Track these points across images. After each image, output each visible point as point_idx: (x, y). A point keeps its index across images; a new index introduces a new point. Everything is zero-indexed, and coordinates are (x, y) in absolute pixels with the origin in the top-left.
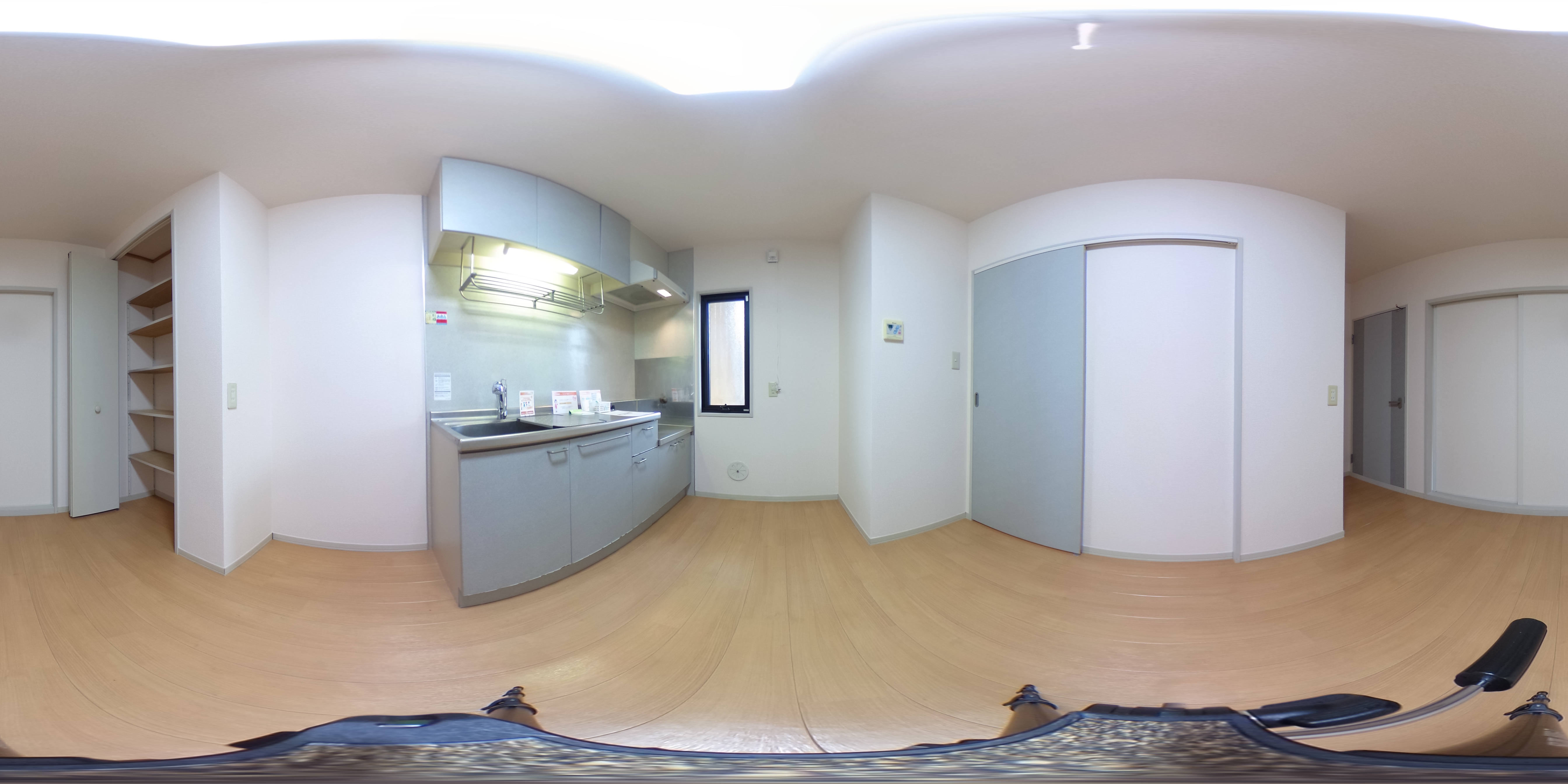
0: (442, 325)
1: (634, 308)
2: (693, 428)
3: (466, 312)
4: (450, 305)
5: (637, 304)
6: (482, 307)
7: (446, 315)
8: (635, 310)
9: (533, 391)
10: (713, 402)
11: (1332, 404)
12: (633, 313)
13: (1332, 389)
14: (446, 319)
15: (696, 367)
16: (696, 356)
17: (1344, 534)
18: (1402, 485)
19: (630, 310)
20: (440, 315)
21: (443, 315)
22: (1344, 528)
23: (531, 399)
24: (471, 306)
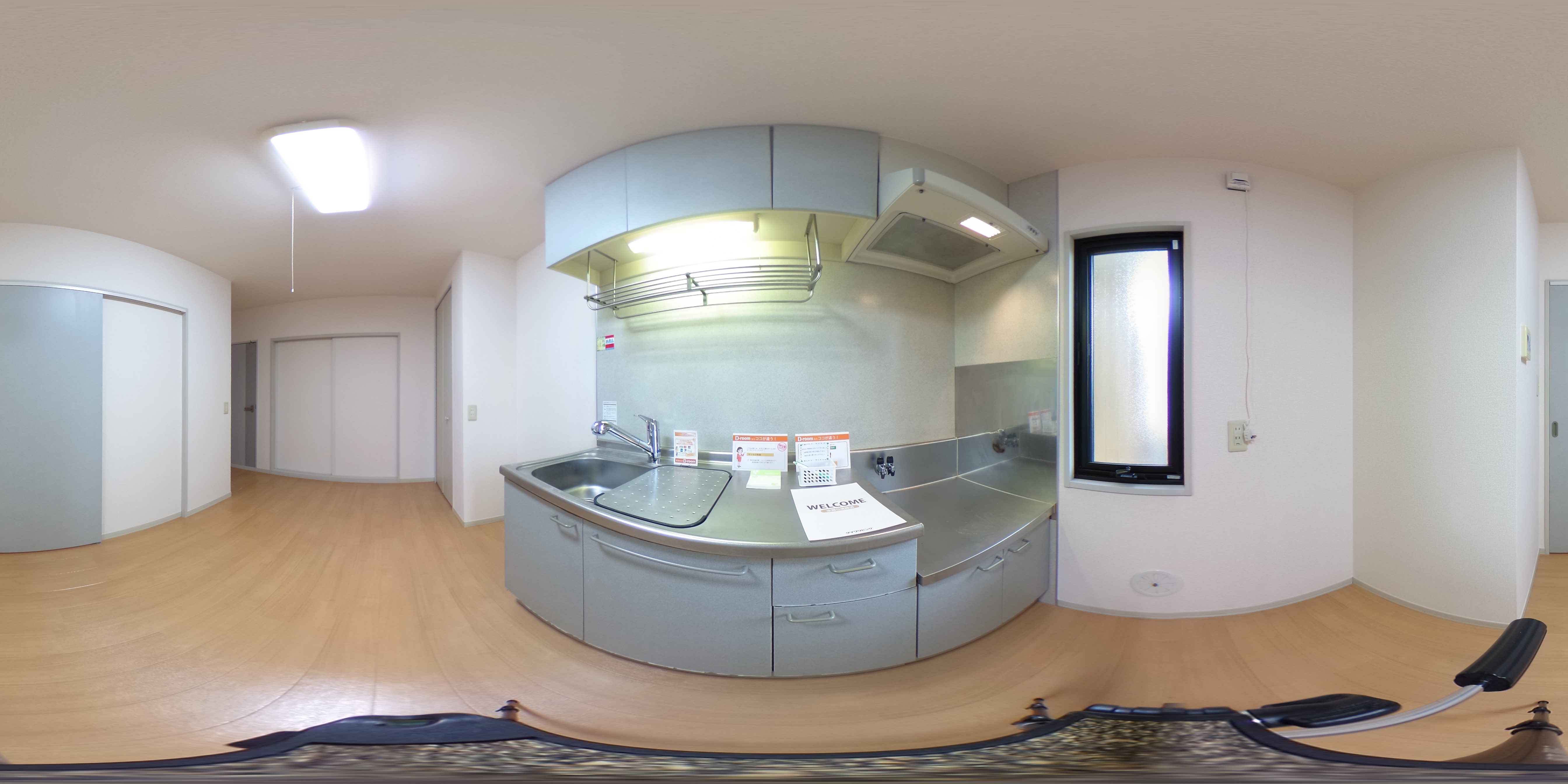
0: (610, 350)
1: (953, 276)
2: (1055, 508)
3: (633, 330)
4: (618, 326)
5: (952, 268)
6: (649, 320)
7: (613, 338)
8: (953, 281)
9: (696, 432)
10: (1101, 455)
11: (226, 413)
12: (952, 287)
13: (226, 404)
14: (614, 343)
15: (1062, 383)
16: (1062, 358)
17: (231, 494)
18: (254, 466)
19: (944, 281)
20: (608, 339)
21: (611, 339)
22: (231, 491)
23: (693, 443)
24: (636, 322)
